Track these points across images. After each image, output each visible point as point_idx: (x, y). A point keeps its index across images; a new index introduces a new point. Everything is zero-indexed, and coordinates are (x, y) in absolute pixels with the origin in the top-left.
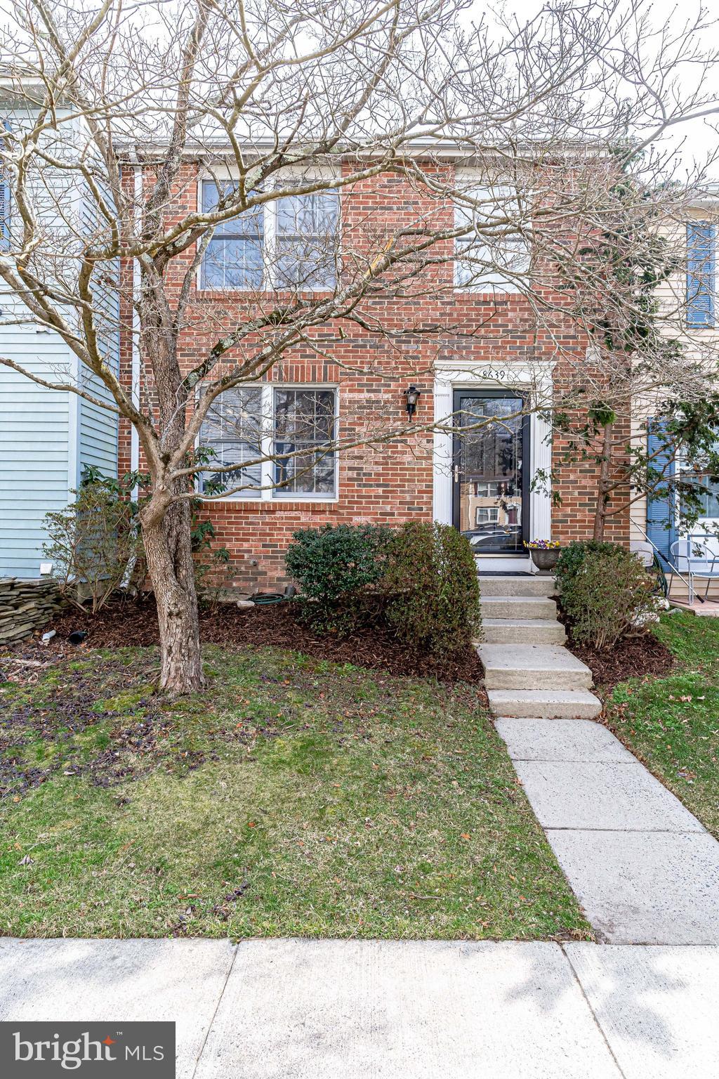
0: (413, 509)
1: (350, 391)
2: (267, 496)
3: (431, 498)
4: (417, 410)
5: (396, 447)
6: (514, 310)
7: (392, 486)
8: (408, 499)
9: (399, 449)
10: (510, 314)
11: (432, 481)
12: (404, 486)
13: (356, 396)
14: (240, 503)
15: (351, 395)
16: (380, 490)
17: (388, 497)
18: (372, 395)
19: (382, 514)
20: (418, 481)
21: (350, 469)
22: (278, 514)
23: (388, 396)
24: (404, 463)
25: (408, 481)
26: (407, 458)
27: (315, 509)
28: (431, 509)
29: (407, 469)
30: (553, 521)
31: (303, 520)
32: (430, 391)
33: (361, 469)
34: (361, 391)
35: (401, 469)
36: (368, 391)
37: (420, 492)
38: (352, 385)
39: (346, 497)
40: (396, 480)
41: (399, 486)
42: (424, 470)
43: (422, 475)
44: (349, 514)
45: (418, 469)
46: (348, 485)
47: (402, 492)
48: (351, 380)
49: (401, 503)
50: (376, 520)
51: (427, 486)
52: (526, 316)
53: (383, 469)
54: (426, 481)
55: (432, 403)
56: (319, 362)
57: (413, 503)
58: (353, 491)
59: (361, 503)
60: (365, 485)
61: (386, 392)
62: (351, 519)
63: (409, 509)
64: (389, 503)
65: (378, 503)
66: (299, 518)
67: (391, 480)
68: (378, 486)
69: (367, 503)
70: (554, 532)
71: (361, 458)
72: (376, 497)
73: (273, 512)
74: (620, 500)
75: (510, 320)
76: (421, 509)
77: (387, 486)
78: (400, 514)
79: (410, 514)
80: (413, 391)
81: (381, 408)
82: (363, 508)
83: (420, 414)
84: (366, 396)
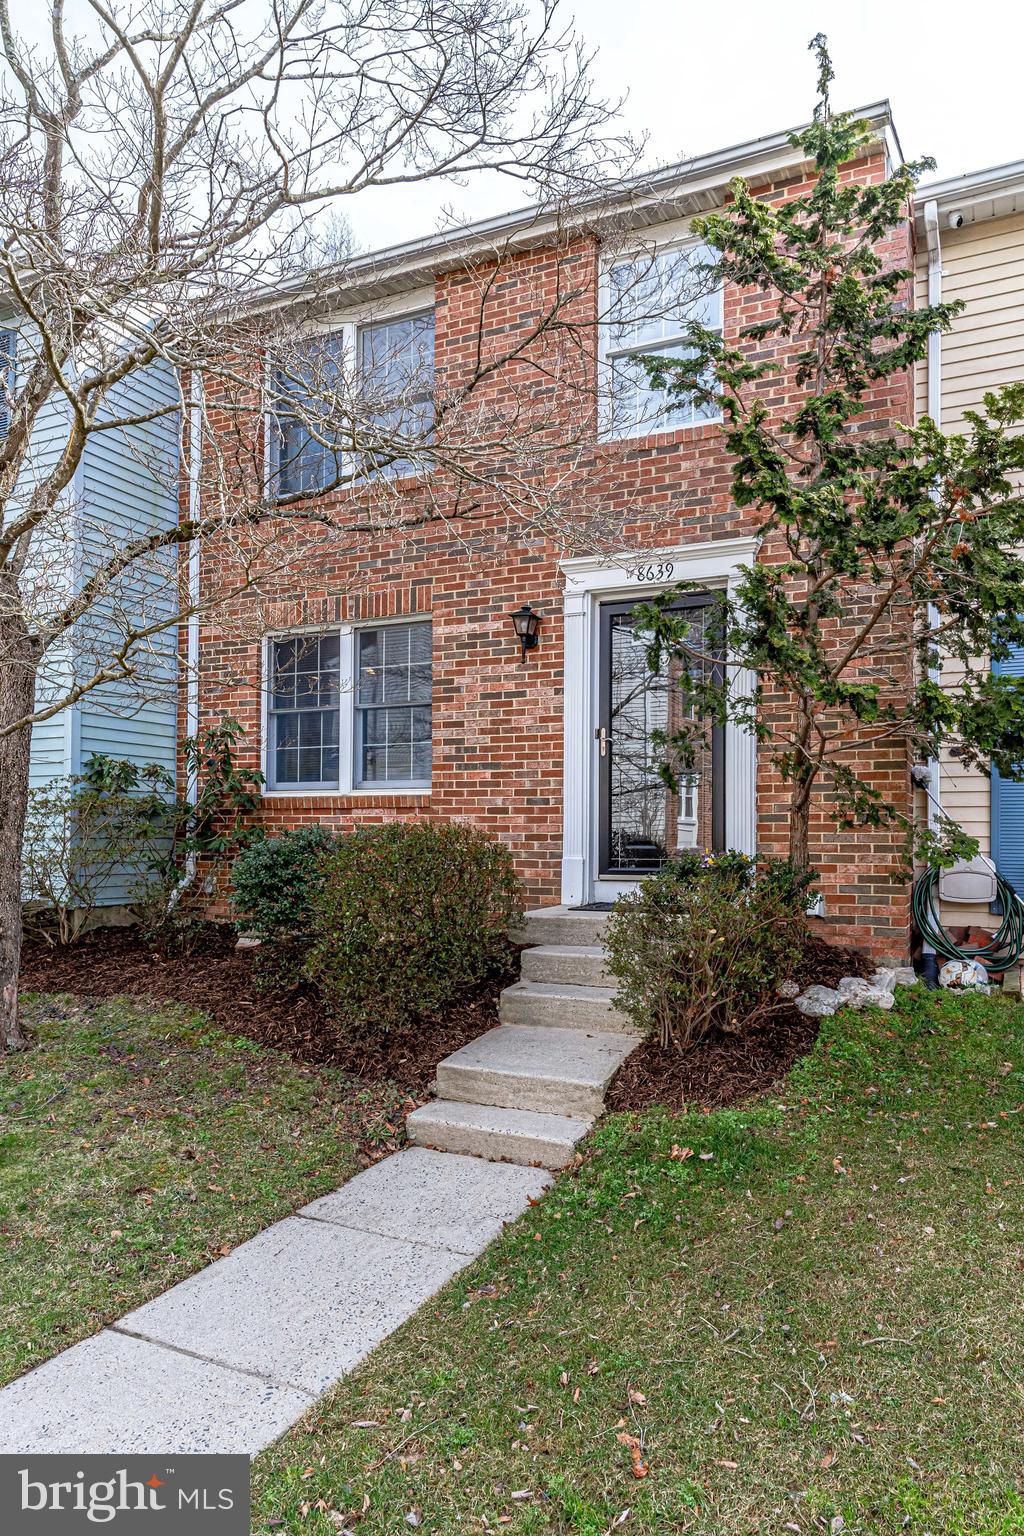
0: (535, 803)
1: (447, 623)
2: (345, 788)
3: (561, 783)
4: (540, 644)
5: (510, 704)
6: (689, 457)
7: (506, 767)
8: (528, 786)
9: (515, 707)
10: (685, 465)
11: (561, 756)
12: (521, 765)
13: (455, 630)
14: (307, 799)
15: (448, 630)
16: (488, 773)
17: (498, 784)
18: (476, 626)
19: (490, 811)
20: (543, 756)
21: (447, 742)
22: (356, 814)
23: (499, 625)
24: (520, 730)
25: (528, 756)
26: (526, 721)
27: (399, 805)
28: (561, 802)
29: (526, 739)
30: (761, 819)
31: (387, 821)
32: (560, 611)
33: (461, 741)
34: (461, 621)
35: (518, 739)
36: (472, 620)
37: (545, 774)
38: (449, 614)
39: (442, 785)
40: (510, 757)
41: (514, 766)
42: (551, 738)
43: (548, 746)
44: (446, 811)
45: (543, 738)
46: (444, 768)
47: (519, 775)
48: (447, 605)
49: (517, 793)
50: (483, 820)
51: (556, 764)
52: (711, 464)
53: (493, 741)
54: (552, 755)
55: (561, 628)
56: (405, 584)
57: (534, 792)
58: (450, 776)
59: (461, 794)
60: (467, 767)
61: (496, 618)
62: (448, 820)
63: (529, 802)
64: (500, 793)
65: (485, 793)
66: (380, 819)
67: (502, 757)
68: (485, 766)
69: (471, 793)
70: (763, 838)
71: (460, 724)
72: (482, 784)
73: (348, 810)
74: (885, 776)
75: (684, 476)
76: (547, 802)
77: (497, 766)
78: (517, 811)
79: (531, 811)
80: (526, 613)
81: (490, 644)
82: (465, 802)
83: (545, 648)
84: (467, 627)
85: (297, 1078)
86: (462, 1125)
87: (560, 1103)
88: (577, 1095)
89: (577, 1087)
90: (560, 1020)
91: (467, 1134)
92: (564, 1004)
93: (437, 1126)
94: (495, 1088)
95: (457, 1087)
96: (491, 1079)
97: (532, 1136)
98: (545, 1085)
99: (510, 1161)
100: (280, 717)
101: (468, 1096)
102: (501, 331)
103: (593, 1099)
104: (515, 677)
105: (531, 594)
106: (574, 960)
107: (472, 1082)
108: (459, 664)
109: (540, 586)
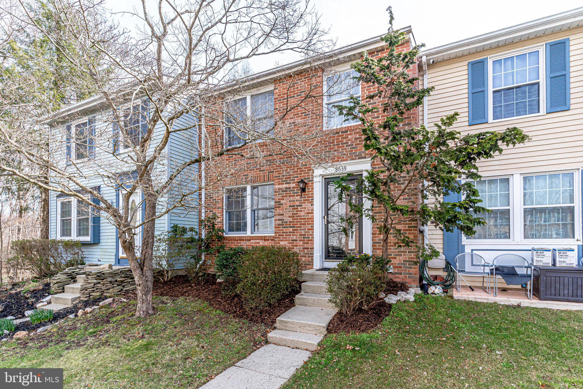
0: (305, 238)
1: (279, 184)
2: (249, 233)
3: (313, 232)
4: (307, 190)
5: (298, 209)
6: (351, 134)
7: (297, 227)
8: (303, 233)
9: (299, 209)
10: (350, 137)
11: (313, 224)
12: (301, 227)
13: (281, 186)
14: (237, 237)
15: (279, 186)
16: (291, 229)
17: (294, 233)
18: (287, 185)
19: (292, 240)
20: (307, 224)
21: (279, 220)
22: (252, 241)
23: (294, 185)
24: (301, 216)
25: (303, 224)
26: (302, 214)
27: (265, 238)
28: (313, 238)
29: (302, 219)
30: (374, 243)
31: (261, 244)
32: (312, 181)
33: (283, 220)
34: (283, 184)
35: (300, 219)
36: (286, 184)
37: (308, 229)
38: (279, 182)
39: (277, 233)
40: (298, 224)
41: (299, 227)
42: (310, 219)
43: (309, 221)
44: (279, 240)
45: (308, 219)
46: (278, 227)
47: (300, 230)
48: (279, 179)
49: (300, 235)
50: (290, 243)
51: (311, 226)
52: (358, 136)
53: (293, 219)
54: (311, 224)
55: (313, 186)
56: (266, 173)
57: (305, 235)
58: (280, 230)
59: (283, 235)
60: (285, 227)
61: (293, 183)
62: (279, 243)
63: (304, 238)
64: (295, 235)
65: (290, 235)
66: (259, 243)
67: (295, 224)
68: (290, 227)
69: (286, 235)
70: (374, 249)
71: (283, 215)
72: (290, 232)
73: (250, 240)
74: (411, 230)
75: (350, 140)
76: (309, 238)
77: (294, 227)
78: (300, 240)
79: (304, 240)
80: (302, 181)
81: (291, 191)
82: (284, 238)
83: (308, 192)
84: (285, 186)
85: (235, 323)
86: (284, 337)
87: (313, 331)
88: (318, 328)
89: (318, 326)
90: (313, 304)
91: (285, 340)
92: (314, 300)
93: (276, 338)
94: (294, 326)
95: (282, 325)
96: (292, 323)
97: (305, 341)
98: (309, 325)
99: (298, 348)
100: (229, 212)
101: (286, 328)
102: (294, 97)
103: (323, 329)
104: (299, 200)
105: (303, 176)
106: (317, 286)
107: (286, 324)
108: (282, 197)
109: (306, 173)
